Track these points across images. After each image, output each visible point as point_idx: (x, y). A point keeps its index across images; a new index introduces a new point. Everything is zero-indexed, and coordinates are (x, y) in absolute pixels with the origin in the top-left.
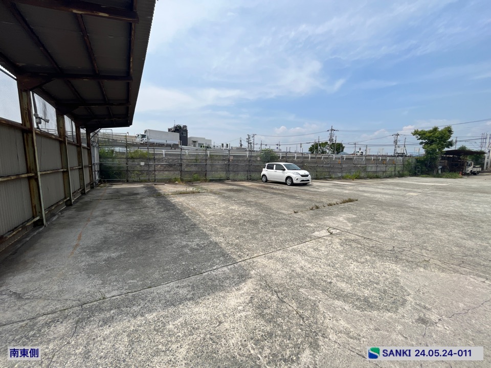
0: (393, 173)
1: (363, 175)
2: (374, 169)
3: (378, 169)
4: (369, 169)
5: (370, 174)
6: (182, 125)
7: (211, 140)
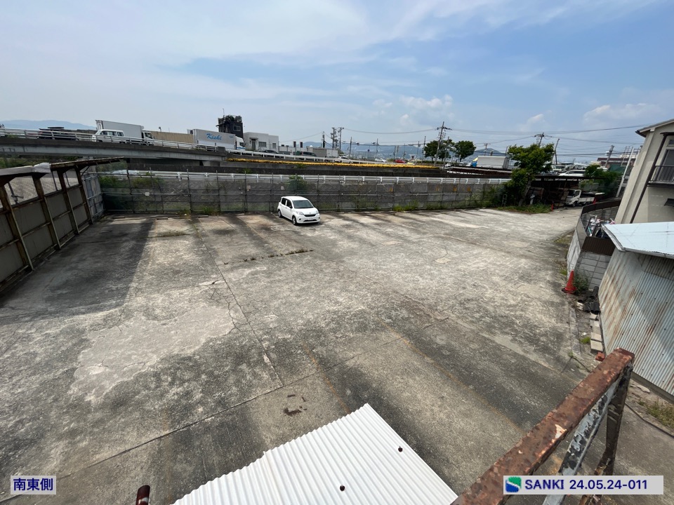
0: (467, 203)
1: (421, 205)
2: (438, 199)
3: (445, 198)
4: (431, 199)
5: (432, 204)
6: (234, 115)
7: (277, 137)
